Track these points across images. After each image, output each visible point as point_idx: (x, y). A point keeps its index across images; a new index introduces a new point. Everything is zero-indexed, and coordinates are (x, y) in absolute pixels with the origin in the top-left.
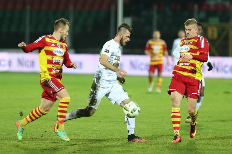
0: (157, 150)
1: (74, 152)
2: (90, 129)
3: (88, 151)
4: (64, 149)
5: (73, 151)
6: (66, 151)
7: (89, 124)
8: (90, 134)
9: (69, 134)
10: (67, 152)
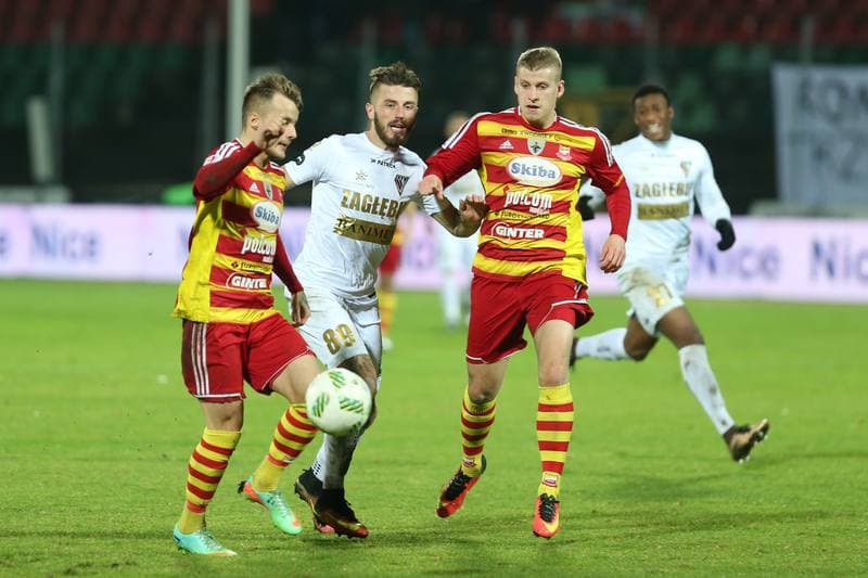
0: (376, 564)
1: (68, 572)
2: (125, 485)
3: (120, 568)
4: (32, 561)
5: (64, 569)
6: (39, 568)
7: (123, 466)
8: (127, 503)
9: (50, 503)
10: (42, 571)
